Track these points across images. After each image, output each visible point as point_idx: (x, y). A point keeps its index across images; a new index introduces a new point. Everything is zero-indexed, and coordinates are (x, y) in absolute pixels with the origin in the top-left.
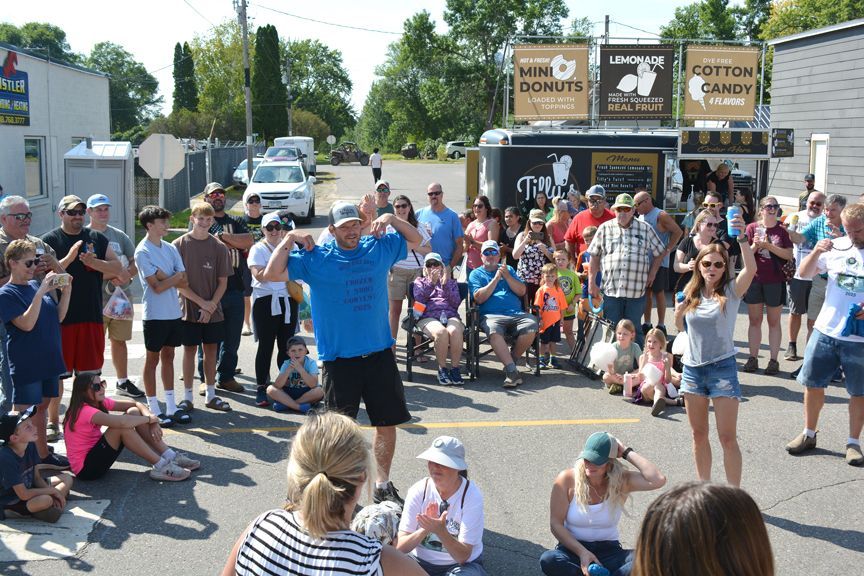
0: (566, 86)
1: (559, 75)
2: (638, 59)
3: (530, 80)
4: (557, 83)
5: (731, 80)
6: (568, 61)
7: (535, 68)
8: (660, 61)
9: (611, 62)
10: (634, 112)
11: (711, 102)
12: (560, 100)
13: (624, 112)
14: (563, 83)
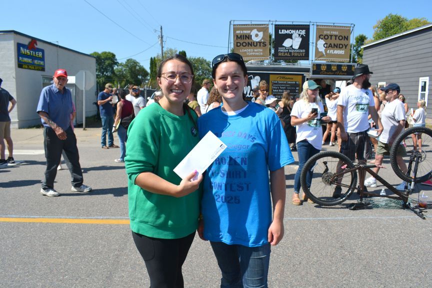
0: (258, 44)
1: (255, 39)
2: (293, 31)
3: (241, 41)
4: (254, 43)
5: (338, 42)
6: (259, 32)
7: (243, 36)
8: (303, 32)
9: (280, 33)
10: (291, 56)
11: (328, 52)
12: (255, 50)
13: (286, 56)
14: (257, 42)
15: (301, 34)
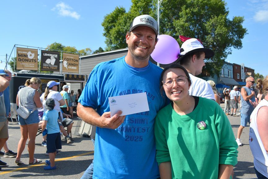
0: (32, 60)
1: (29, 57)
2: (51, 55)
3: (21, 58)
4: (29, 60)
5: (73, 62)
6: (32, 53)
7: (23, 55)
8: (56, 56)
9: (44, 55)
10: (50, 69)
11: (69, 68)
12: (30, 64)
13: (47, 69)
14: (31, 60)
15: (55, 57)
